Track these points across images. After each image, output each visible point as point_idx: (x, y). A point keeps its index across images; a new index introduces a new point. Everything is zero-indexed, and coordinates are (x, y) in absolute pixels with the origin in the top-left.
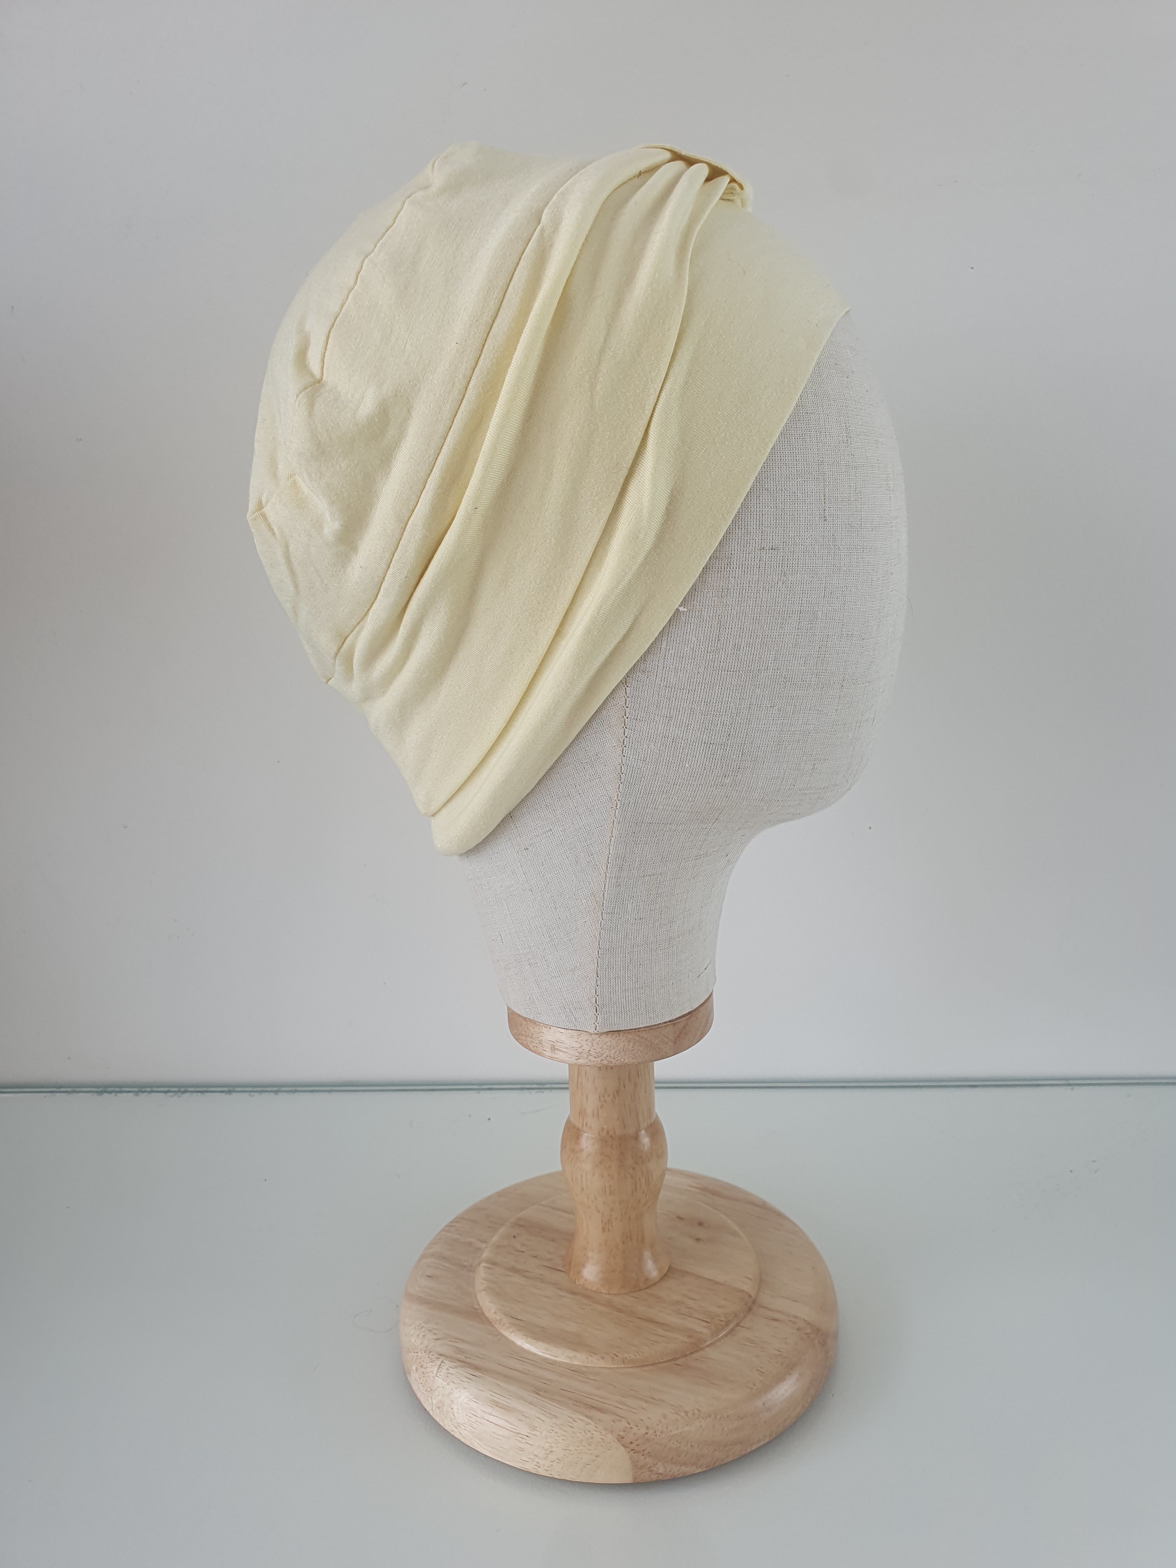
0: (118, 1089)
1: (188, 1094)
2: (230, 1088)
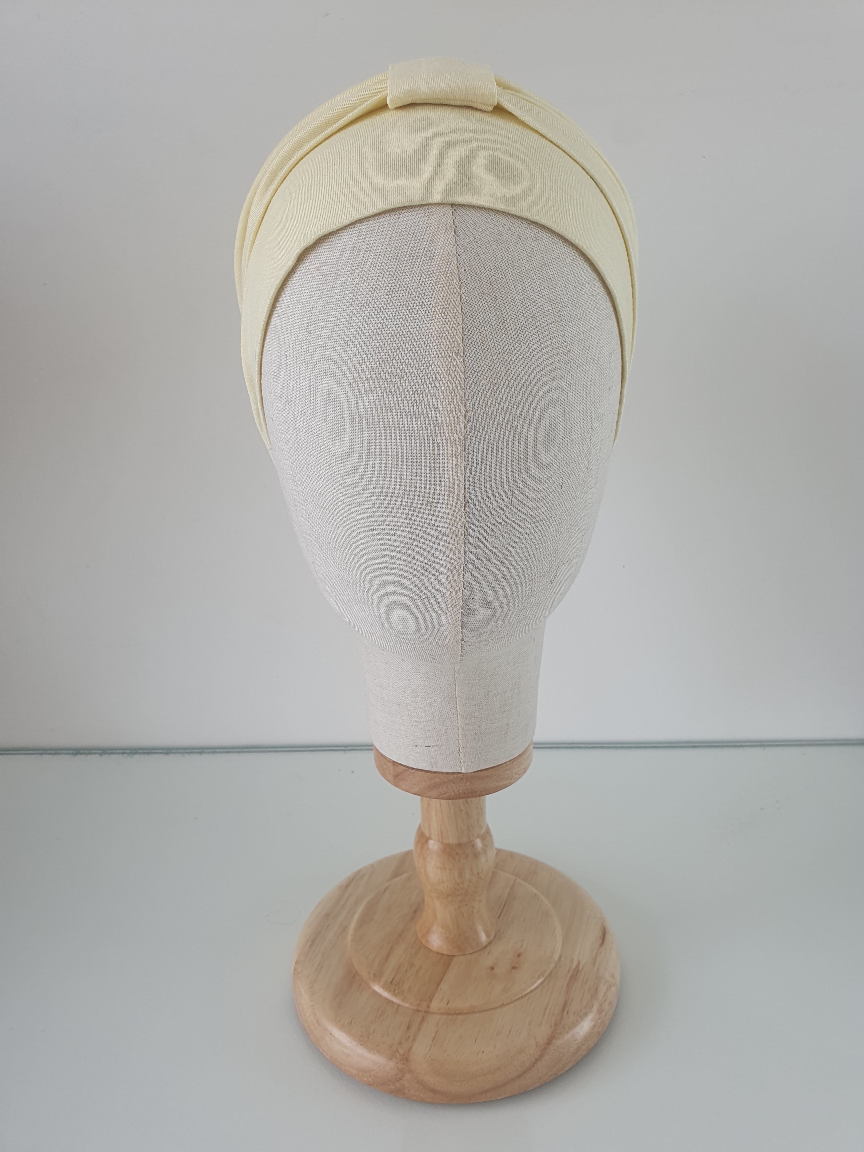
0: (88, 752)
1: (137, 756)
2: (167, 751)
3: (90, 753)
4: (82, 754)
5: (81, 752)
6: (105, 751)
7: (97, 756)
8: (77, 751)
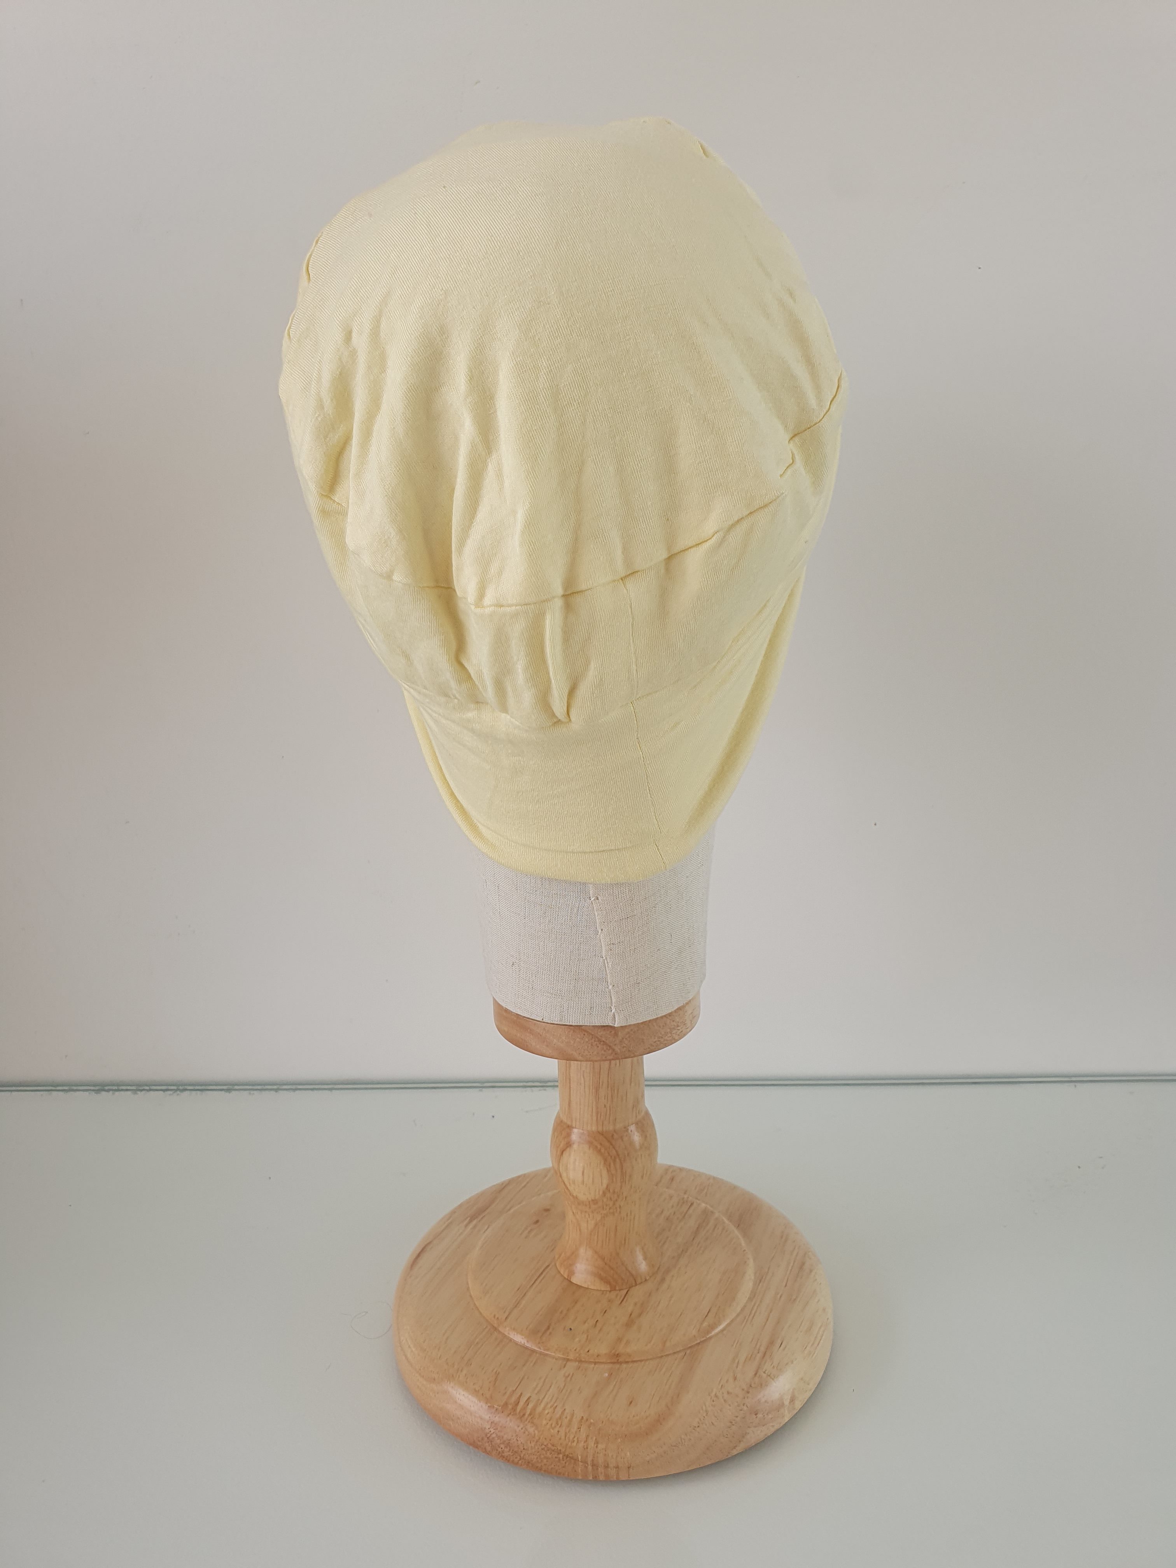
1: (187, 1093)
2: (229, 1087)
3: (118, 1090)
4: (108, 1091)
5: (106, 1088)
6: (140, 1087)
7: (129, 1093)
8: (100, 1087)
